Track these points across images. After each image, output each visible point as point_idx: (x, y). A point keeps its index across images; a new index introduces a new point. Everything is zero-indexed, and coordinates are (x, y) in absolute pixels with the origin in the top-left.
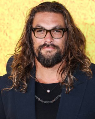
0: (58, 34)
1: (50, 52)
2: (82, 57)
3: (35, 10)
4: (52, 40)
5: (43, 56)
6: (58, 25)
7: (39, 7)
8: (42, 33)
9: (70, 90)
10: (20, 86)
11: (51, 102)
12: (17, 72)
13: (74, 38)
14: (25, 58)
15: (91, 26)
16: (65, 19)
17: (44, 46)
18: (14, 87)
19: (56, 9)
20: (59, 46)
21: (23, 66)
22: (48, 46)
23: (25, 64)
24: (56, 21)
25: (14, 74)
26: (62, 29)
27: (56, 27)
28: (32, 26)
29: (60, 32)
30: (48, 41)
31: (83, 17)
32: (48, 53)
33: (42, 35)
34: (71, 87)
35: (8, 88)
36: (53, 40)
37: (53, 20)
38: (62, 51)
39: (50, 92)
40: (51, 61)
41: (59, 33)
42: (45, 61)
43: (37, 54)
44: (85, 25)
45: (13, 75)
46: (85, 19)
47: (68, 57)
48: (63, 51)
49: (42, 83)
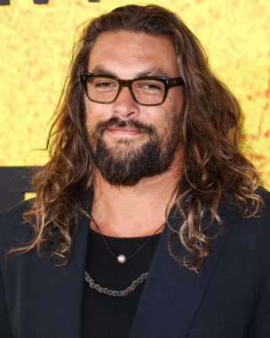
4: (134, 109)
17: (112, 124)
18: (36, 246)
23: (67, 176)
24: (148, 58)
27: (146, 74)
32: (123, 146)
37: (141, 53)
45: (35, 209)
49: (106, 234)
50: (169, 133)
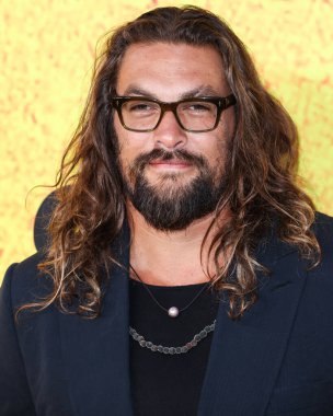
0: (202, 117)
1: (173, 177)
2: (286, 193)
3: (125, 34)
4: (181, 138)
5: (151, 192)
6: (201, 87)
7: (138, 25)
8: (145, 113)
9: (243, 308)
10: (76, 295)
11: (183, 349)
12: (66, 246)
13: (257, 130)
14: (94, 199)
15: (319, 88)
16: (226, 66)
17: (155, 157)
18: (57, 300)
19: (194, 32)
20: (207, 157)
21: (87, 227)
22: (168, 157)
23: (93, 218)
24: (194, 74)
25: (58, 256)
26: (214, 100)
27: (192, 94)
28: (114, 92)
29: (208, 109)
30: (167, 140)
31: (291, 56)
32: (169, 182)
33: (148, 119)
34: (248, 297)
35: (38, 301)
36: (186, 136)
38: (214, 174)
39: (180, 314)
40: (177, 207)
41: (204, 113)
42: (158, 209)
43: (132, 186)
44: (299, 85)
45: (53, 258)
46: (299, 64)
47: (235, 195)
48: (218, 174)
49: (151, 283)
50: (222, 163)
